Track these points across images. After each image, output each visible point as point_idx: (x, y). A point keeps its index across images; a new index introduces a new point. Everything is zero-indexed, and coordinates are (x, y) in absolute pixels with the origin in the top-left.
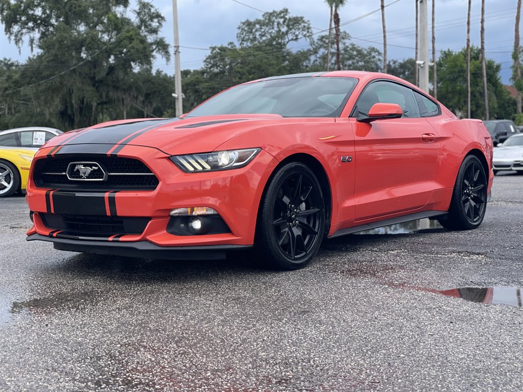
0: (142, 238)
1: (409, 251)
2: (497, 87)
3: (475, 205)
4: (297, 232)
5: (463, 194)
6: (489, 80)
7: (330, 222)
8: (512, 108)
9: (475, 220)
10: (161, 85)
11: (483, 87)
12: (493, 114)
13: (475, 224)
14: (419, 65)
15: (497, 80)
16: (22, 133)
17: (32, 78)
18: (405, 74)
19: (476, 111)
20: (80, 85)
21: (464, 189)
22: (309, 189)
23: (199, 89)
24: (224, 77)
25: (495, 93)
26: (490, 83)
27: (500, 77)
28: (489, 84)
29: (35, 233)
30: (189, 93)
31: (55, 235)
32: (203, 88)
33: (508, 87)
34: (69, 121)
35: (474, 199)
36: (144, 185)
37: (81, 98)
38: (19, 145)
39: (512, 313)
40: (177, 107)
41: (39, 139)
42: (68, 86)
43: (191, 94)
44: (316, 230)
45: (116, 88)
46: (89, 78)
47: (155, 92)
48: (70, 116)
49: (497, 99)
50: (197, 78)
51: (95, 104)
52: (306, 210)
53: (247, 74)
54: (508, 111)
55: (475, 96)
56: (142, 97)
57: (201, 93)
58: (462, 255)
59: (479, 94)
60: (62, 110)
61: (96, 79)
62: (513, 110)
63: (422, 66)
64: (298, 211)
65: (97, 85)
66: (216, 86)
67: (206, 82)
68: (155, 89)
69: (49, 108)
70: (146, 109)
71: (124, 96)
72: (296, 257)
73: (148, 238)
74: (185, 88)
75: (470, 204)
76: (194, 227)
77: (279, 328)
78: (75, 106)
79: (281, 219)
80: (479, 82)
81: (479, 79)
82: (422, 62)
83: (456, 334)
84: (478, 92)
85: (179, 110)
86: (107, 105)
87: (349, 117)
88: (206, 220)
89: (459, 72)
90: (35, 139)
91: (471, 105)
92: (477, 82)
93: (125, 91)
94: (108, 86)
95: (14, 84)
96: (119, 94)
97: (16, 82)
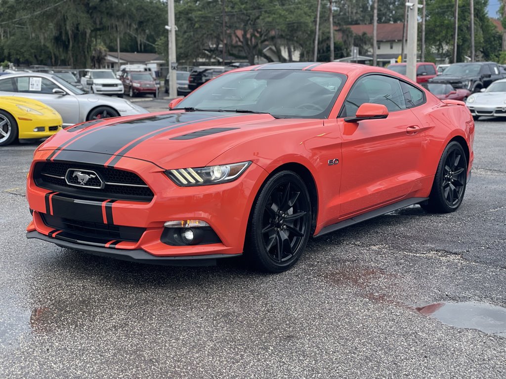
0: (137, 247)
1: (389, 247)
2: (484, 22)
3: (454, 189)
4: (284, 236)
5: (443, 180)
6: (476, 15)
7: (316, 222)
8: (498, 42)
9: (454, 203)
10: (154, 13)
11: (470, 22)
12: (478, 48)
13: (454, 207)
14: (409, 7)
15: (485, 15)
16: (19, 79)
17: (27, 3)
18: (395, 4)
19: (462, 45)
20: (74, 12)
21: (444, 175)
22: (297, 194)
23: (191, 17)
24: (217, 6)
25: (482, 27)
26: (478, 17)
27: (488, 11)
28: (476, 18)
29: (34, 230)
30: (182, 21)
31: (54, 235)
32: (196, 17)
33: (495, 20)
34: (63, 47)
35: (454, 183)
36: (140, 195)
37: (75, 25)
38: (16, 90)
39: (483, 344)
40: (170, 39)
41: (35, 85)
42: (63, 12)
43: (184, 22)
44: (302, 232)
45: (110, 15)
46: (83, 4)
47: (148, 20)
48: (65, 42)
49: (483, 34)
50: (190, 6)
51: (88, 31)
52: (293, 214)
53: (239, 4)
54: (493, 45)
55: (462, 30)
56: (135, 25)
57: (193, 22)
58: (440, 254)
59: (466, 29)
60: (57, 35)
61: (90, 5)
62: (499, 44)
63: (411, 8)
64: (286, 216)
65: (90, 11)
66: (209, 15)
67: (199, 10)
68: (148, 17)
69: (44, 33)
70: (139, 36)
71: (117, 23)
72: (283, 260)
73: (143, 247)
74: (178, 16)
75: (450, 189)
76: (187, 238)
77: (265, 361)
78: (70, 33)
79: (270, 225)
80: (466, 16)
81: (466, 14)
82: (411, 4)
83: (430, 375)
84: (465, 26)
85: (172, 42)
86: (101, 31)
87: (338, 117)
88: (198, 231)
89: (448, 7)
90: (31, 85)
91: (458, 39)
92: (464, 16)
93: (118, 18)
94: (102, 12)
95: (9, 9)
96: (113, 21)
97: (12, 7)
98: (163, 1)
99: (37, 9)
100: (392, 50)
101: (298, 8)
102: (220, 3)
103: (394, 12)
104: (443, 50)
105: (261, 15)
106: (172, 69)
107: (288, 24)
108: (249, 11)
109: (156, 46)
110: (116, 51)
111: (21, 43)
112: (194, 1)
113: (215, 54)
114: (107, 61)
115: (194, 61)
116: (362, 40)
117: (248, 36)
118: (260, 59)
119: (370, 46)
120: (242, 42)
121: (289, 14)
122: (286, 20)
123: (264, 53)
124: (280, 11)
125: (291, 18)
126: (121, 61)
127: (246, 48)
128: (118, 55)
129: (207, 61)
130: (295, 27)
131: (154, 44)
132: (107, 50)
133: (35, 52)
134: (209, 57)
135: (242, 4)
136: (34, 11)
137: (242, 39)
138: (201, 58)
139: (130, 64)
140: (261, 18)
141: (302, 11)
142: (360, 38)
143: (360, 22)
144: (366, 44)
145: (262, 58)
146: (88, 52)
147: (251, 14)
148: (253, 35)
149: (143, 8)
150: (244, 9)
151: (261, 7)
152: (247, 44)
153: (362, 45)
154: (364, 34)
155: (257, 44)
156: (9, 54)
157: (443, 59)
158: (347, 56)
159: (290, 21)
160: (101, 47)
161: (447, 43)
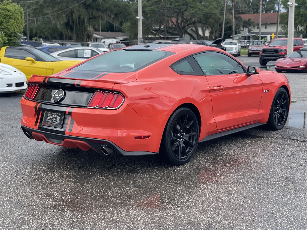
10: (124, 8)
14: (289, 5)
16: (78, 50)
17: (50, 3)
20: (78, 8)
23: (145, 11)
24: (161, 4)
32: (148, 10)
34: (70, 29)
37: (79, 16)
38: (77, 57)
40: (139, 24)
41: (87, 54)
45: (98, 10)
46: (83, 3)
47: (121, 13)
48: (71, 26)
50: (145, 4)
51: (86, 20)
53: (175, 2)
56: (113, 15)
57: (146, 13)
60: (66, 22)
61: (86, 4)
63: (291, 5)
65: (87, 7)
66: (156, 9)
67: (150, 6)
68: (121, 11)
69: (60, 21)
70: (115, 23)
71: (102, 15)
82: (291, 3)
85: (140, 26)
86: (92, 20)
90: (85, 54)
93: (103, 11)
94: (93, 8)
95: (40, 7)
96: (100, 13)
97: (41, 5)
98: (125, 1)
99: (56, 6)
100: (266, 29)
101: (210, 5)
102: (163, 2)
103: (266, 6)
104: (299, 29)
105: (188, 9)
106: (140, 42)
107: (204, 14)
108: (181, 7)
109: (123, 28)
110: (99, 31)
111: (43, 27)
112: (147, 1)
113: (158, 33)
114: (93, 37)
115: (146, 36)
116: (248, 23)
117: (179, 21)
118: (185, 35)
119: (253, 27)
120: (175, 25)
121: (205, 8)
122: (203, 12)
123: (188, 32)
124: (200, 7)
125: (206, 10)
126: (102, 37)
127: (178, 28)
128: (100, 33)
129: (154, 36)
130: (208, 16)
131: (121, 27)
132: (94, 30)
133: (51, 32)
134: (155, 34)
135: (176, 2)
136: (54, 7)
137: (175, 23)
138: (150, 35)
139: (107, 39)
140: (188, 10)
141: (213, 7)
142: (247, 22)
143: (247, 13)
144: (250, 26)
145: (187, 35)
146: (84, 32)
147: (182, 8)
148: (182, 21)
149: (117, 6)
150: (177, 5)
151: (187, 4)
152: (179, 27)
153: (248, 26)
154: (249, 20)
155: (185, 26)
156: (36, 33)
157: (299, 35)
158: (239, 34)
159: (205, 12)
160: (90, 29)
161: (301, 25)
